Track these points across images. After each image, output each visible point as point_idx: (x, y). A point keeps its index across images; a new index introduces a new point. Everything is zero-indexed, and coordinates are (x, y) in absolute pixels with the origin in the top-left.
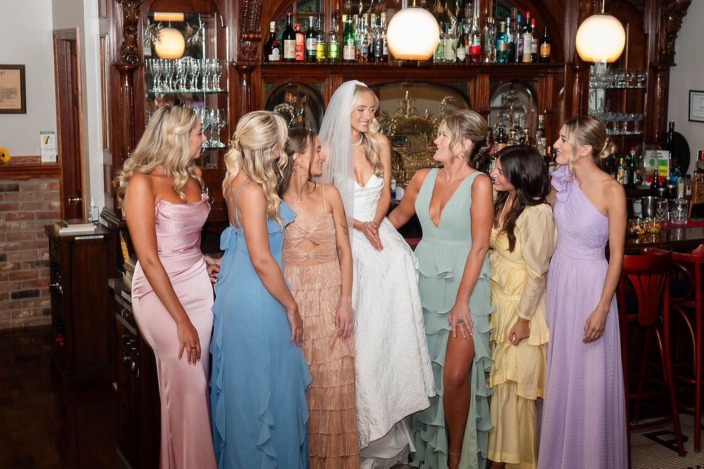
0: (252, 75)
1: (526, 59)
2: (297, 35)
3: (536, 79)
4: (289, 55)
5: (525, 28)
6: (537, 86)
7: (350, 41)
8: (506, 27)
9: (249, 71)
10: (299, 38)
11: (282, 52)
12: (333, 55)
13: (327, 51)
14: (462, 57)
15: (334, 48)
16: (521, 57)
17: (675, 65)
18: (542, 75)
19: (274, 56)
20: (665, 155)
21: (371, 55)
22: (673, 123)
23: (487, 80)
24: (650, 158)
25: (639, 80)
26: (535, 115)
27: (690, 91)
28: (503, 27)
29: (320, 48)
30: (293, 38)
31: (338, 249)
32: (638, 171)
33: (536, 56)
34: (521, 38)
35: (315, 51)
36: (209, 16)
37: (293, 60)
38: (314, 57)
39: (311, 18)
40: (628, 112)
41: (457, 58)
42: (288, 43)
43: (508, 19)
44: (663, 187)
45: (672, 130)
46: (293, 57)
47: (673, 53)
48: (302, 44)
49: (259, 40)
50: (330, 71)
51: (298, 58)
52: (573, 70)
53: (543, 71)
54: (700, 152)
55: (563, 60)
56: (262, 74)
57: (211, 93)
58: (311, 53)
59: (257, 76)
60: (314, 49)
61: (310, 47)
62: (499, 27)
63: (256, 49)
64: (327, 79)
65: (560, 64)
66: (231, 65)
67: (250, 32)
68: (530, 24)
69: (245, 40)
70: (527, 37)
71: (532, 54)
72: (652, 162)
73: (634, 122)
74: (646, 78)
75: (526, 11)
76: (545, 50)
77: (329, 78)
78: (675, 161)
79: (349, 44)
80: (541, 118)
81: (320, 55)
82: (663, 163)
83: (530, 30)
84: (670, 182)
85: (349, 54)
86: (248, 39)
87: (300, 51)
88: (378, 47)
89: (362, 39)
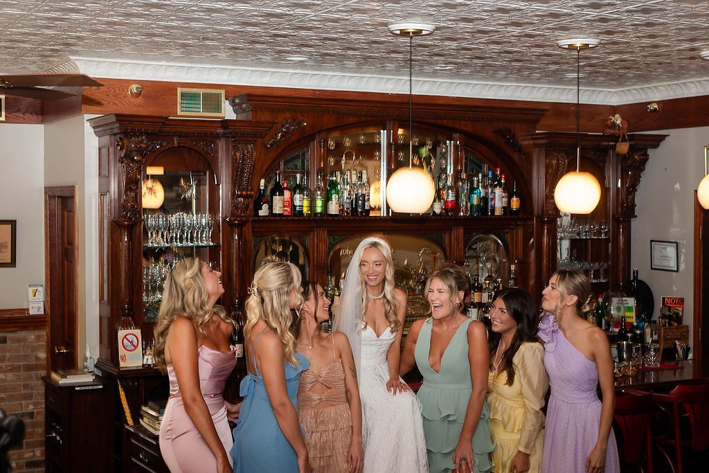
0: (244, 229)
1: (498, 212)
2: (285, 191)
3: (506, 230)
4: (277, 209)
5: (496, 183)
6: (508, 237)
7: (334, 197)
8: (478, 182)
9: (241, 226)
10: (287, 194)
11: (271, 208)
12: (319, 210)
13: (312, 206)
14: (438, 211)
15: (319, 203)
16: (493, 210)
17: (636, 216)
18: (512, 227)
19: (264, 212)
20: (631, 302)
21: (354, 210)
22: (637, 271)
23: (461, 231)
24: (617, 305)
25: (603, 231)
26: (507, 264)
27: (651, 241)
28: (475, 182)
29: (306, 203)
30: (282, 194)
31: (347, 391)
32: (606, 318)
33: (507, 209)
34: (493, 192)
35: (302, 206)
36: (202, 174)
37: (280, 215)
38: (301, 212)
39: (298, 176)
40: (593, 261)
41: (434, 212)
42: (277, 199)
43: (480, 175)
44: (630, 332)
45: (636, 278)
46: (281, 212)
47: (634, 205)
48: (290, 200)
49: (251, 196)
50: (315, 225)
51: (286, 213)
52: (541, 223)
53: (513, 223)
54: (664, 299)
55: (531, 213)
56: (253, 228)
57: (202, 247)
58: (298, 209)
59: (248, 230)
60: (301, 204)
61: (297, 203)
62: (472, 183)
63: (248, 206)
64: (312, 233)
65: (529, 217)
66: (224, 220)
67: (243, 190)
68: (501, 179)
69: (239, 196)
70: (498, 191)
71: (503, 207)
72: (618, 309)
73: (599, 270)
74: (609, 229)
75: (496, 167)
76: (515, 203)
77: (314, 231)
78: (640, 308)
79: (334, 200)
80: (513, 267)
81: (306, 210)
82: (629, 309)
83: (500, 184)
84: (637, 327)
85: (333, 209)
86: (241, 196)
87: (287, 207)
88: (360, 202)
89: (346, 194)
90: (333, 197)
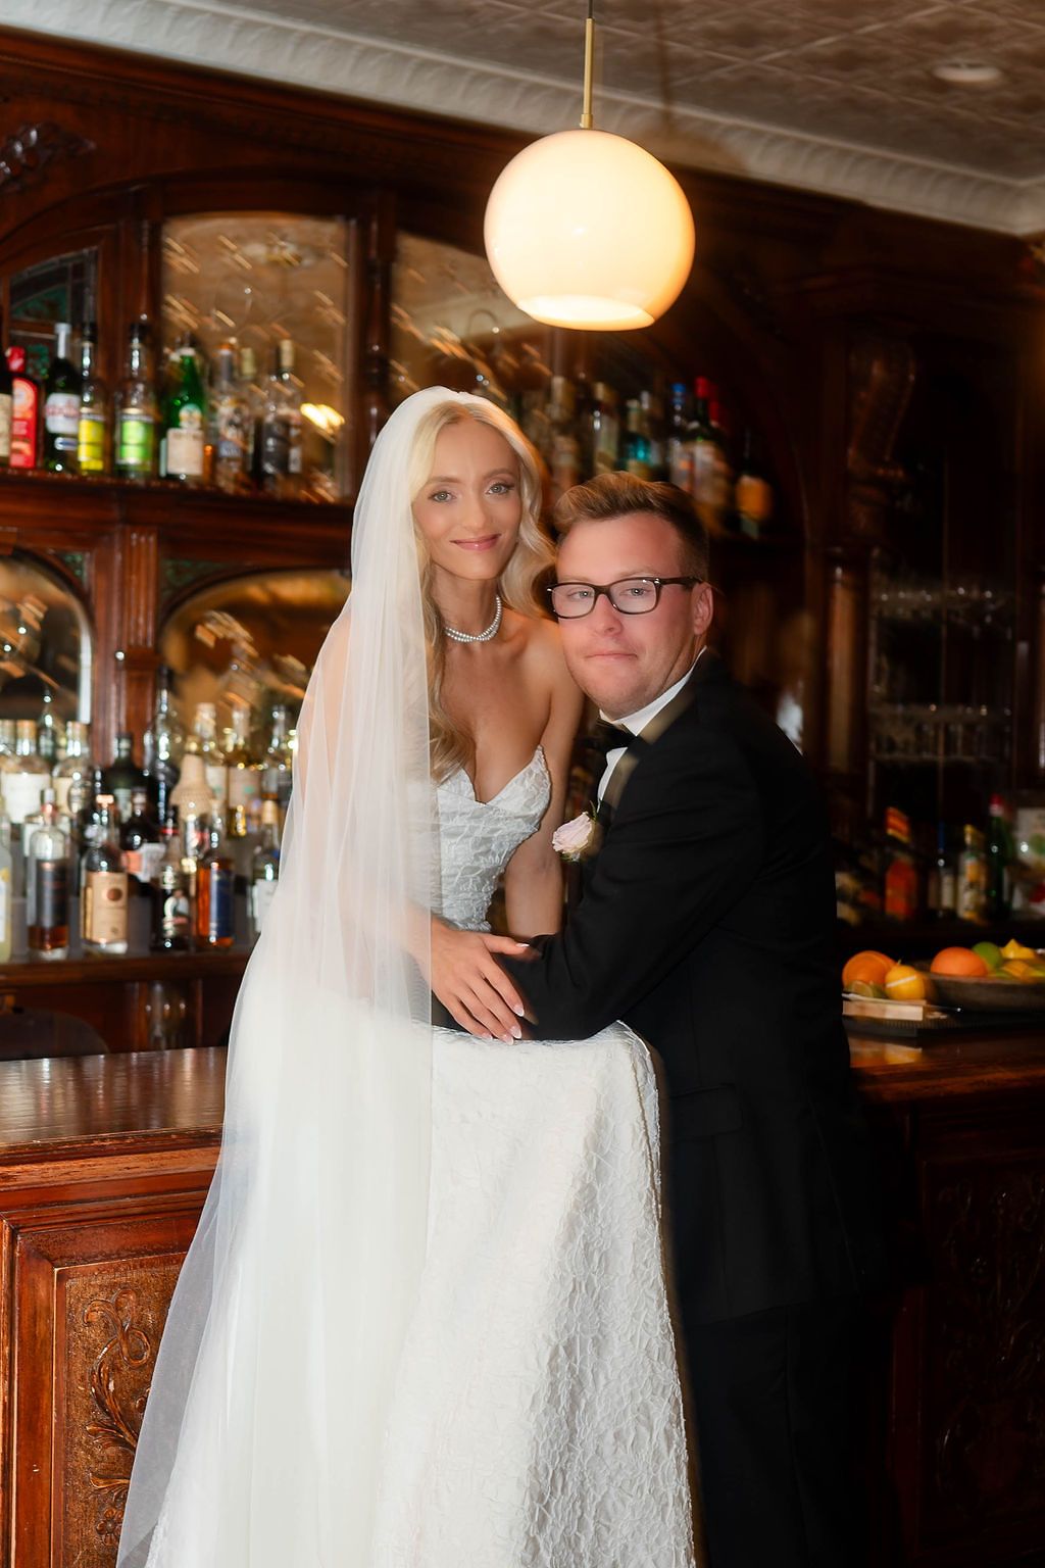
2: (16, 382)
5: (695, 425)
7: (189, 415)
8: (642, 417)
10: (23, 394)
12: (132, 454)
13: (110, 445)
15: (134, 432)
21: (254, 472)
28: (633, 416)
29: (88, 430)
35: (75, 437)
38: (71, 459)
39: (63, 330)
43: (647, 395)
48: (30, 415)
50: (117, 511)
51: (17, 461)
52: (827, 561)
58: (59, 445)
60: (70, 432)
61: (57, 423)
68: (707, 416)
70: (703, 453)
76: (752, 497)
77: (112, 536)
79: (184, 423)
81: (88, 458)
83: (707, 433)
85: (184, 456)
87: (23, 438)
88: (271, 442)
89: (226, 408)
90: (184, 413)
